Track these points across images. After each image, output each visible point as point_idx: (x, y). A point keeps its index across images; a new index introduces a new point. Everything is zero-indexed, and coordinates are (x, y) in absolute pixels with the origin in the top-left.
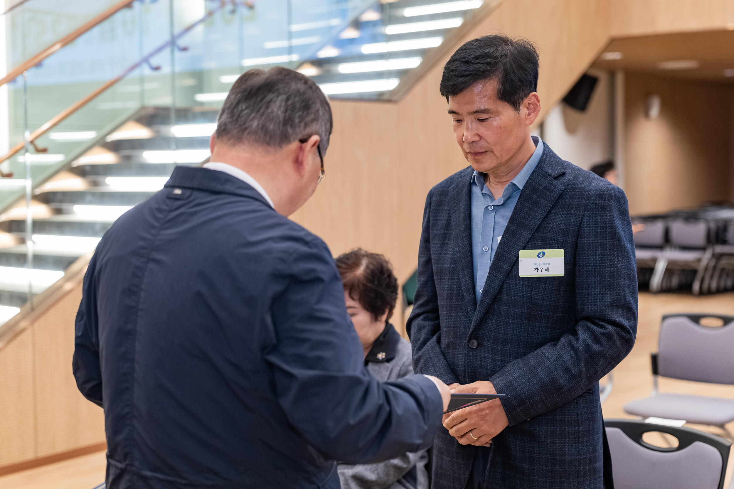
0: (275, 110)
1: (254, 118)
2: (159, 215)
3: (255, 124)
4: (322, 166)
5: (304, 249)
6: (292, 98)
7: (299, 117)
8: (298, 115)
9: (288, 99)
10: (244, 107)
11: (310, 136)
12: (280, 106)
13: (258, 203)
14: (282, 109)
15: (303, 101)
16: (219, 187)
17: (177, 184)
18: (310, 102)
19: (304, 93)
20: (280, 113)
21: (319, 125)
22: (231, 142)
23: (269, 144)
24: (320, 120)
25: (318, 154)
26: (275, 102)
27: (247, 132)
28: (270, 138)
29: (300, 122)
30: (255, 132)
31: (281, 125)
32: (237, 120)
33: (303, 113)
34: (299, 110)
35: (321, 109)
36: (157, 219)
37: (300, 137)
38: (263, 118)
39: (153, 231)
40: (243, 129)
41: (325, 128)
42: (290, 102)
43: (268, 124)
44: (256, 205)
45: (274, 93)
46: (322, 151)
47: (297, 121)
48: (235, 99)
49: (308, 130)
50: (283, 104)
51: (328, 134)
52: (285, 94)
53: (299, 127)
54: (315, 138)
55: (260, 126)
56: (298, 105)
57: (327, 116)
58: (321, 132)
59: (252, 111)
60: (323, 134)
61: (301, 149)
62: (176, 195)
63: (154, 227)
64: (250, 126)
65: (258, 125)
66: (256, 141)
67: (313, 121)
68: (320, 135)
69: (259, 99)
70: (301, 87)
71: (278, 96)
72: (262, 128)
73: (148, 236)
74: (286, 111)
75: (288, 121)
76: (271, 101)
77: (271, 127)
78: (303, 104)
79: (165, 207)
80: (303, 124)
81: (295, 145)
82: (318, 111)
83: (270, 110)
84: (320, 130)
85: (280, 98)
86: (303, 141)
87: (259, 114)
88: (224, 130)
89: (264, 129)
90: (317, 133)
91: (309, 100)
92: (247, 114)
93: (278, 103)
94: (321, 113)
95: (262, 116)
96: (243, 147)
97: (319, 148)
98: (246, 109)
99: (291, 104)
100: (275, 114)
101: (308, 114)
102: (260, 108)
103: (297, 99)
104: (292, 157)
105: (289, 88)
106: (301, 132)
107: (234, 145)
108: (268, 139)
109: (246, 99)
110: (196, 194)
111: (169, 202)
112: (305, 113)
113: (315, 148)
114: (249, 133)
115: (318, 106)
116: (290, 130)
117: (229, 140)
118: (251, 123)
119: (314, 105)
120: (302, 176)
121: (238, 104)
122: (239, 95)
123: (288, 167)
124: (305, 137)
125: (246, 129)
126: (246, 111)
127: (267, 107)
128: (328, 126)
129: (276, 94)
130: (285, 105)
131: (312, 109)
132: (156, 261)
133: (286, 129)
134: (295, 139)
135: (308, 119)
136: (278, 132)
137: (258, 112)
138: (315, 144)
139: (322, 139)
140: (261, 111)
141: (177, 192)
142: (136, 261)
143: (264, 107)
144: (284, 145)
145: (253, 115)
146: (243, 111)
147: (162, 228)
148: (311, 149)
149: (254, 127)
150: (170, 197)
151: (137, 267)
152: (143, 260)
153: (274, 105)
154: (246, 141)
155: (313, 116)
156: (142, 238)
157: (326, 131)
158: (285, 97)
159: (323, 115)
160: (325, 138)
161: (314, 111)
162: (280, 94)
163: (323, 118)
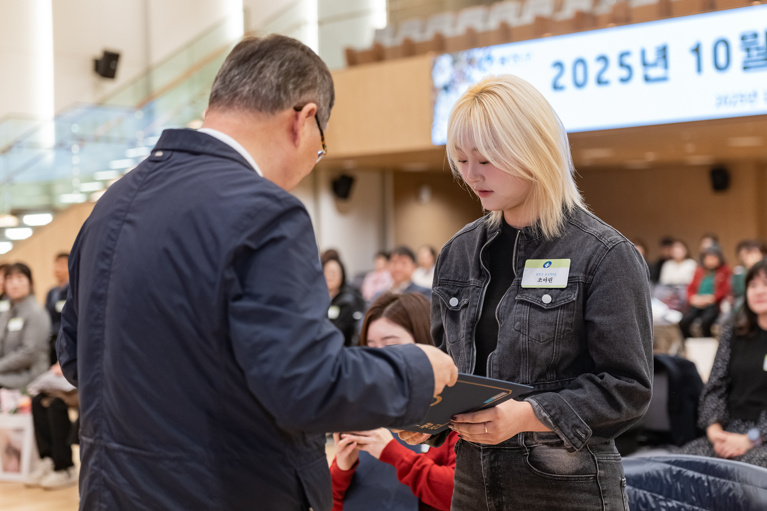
0: (267, 76)
1: (245, 84)
2: (139, 178)
3: (247, 88)
4: (323, 139)
6: (287, 64)
9: (281, 65)
10: (236, 72)
11: (305, 104)
12: (273, 72)
14: (275, 74)
15: (298, 68)
16: (200, 148)
17: (160, 147)
18: (307, 69)
19: (300, 59)
20: (272, 78)
21: (316, 93)
22: (221, 107)
23: (260, 110)
24: (318, 88)
25: (316, 125)
26: (268, 67)
27: (237, 98)
28: (262, 104)
29: (295, 89)
30: (246, 98)
31: (274, 90)
32: (228, 86)
33: (298, 80)
34: (294, 76)
35: (318, 76)
36: (136, 182)
37: (295, 104)
38: (255, 84)
39: (131, 194)
40: (235, 94)
41: (324, 97)
42: (284, 68)
43: (260, 89)
46: (321, 123)
47: (291, 87)
48: (228, 66)
49: (304, 97)
50: (276, 69)
51: (328, 104)
52: (279, 59)
53: (294, 93)
54: (311, 106)
55: (251, 91)
56: (292, 72)
57: (327, 85)
58: (318, 101)
59: (244, 77)
60: (322, 105)
61: (296, 117)
62: (158, 157)
63: (132, 190)
64: (242, 91)
65: (250, 90)
66: (246, 107)
67: (309, 88)
68: (318, 105)
69: (252, 64)
70: (298, 54)
71: (271, 61)
72: (254, 93)
73: (126, 199)
74: (279, 77)
75: (281, 87)
76: (263, 67)
77: (263, 93)
78: (299, 70)
79: (146, 170)
80: (297, 91)
81: (289, 112)
82: (316, 78)
83: (261, 76)
84: (318, 99)
85: (274, 63)
86: (298, 109)
87: (250, 80)
88: (216, 96)
90: (313, 101)
91: (305, 67)
92: (239, 79)
93: (271, 68)
94: (319, 81)
95: (254, 81)
97: (316, 117)
98: (237, 75)
99: (286, 69)
100: (266, 79)
101: (303, 81)
102: (252, 73)
103: (292, 64)
104: (286, 125)
105: (284, 54)
106: (296, 99)
107: (223, 111)
108: (259, 104)
109: (239, 66)
110: (176, 155)
111: (150, 165)
112: (301, 79)
113: (312, 118)
114: (239, 99)
115: (316, 73)
116: (282, 96)
117: (219, 106)
118: (242, 89)
119: (310, 73)
120: (297, 147)
121: (230, 70)
122: (232, 62)
123: (283, 136)
124: (301, 105)
125: (235, 95)
126: (237, 77)
127: (260, 72)
128: (328, 95)
129: (269, 59)
130: (278, 71)
131: (308, 76)
132: (130, 222)
133: (280, 94)
134: (289, 106)
135: (304, 86)
136: (271, 97)
137: (250, 77)
138: (310, 113)
139: (322, 109)
140: (253, 76)
141: (159, 154)
142: (113, 224)
143: (256, 73)
144: (277, 112)
145: (244, 80)
146: (234, 76)
147: (141, 190)
148: (307, 117)
149: (245, 93)
150: (152, 160)
151: (113, 230)
152: (119, 222)
153: (267, 70)
154: (236, 107)
155: (310, 84)
156: (121, 201)
157: (325, 100)
158: (279, 63)
159: (321, 82)
160: (324, 108)
161: (311, 78)
162: (274, 60)
163: (321, 86)
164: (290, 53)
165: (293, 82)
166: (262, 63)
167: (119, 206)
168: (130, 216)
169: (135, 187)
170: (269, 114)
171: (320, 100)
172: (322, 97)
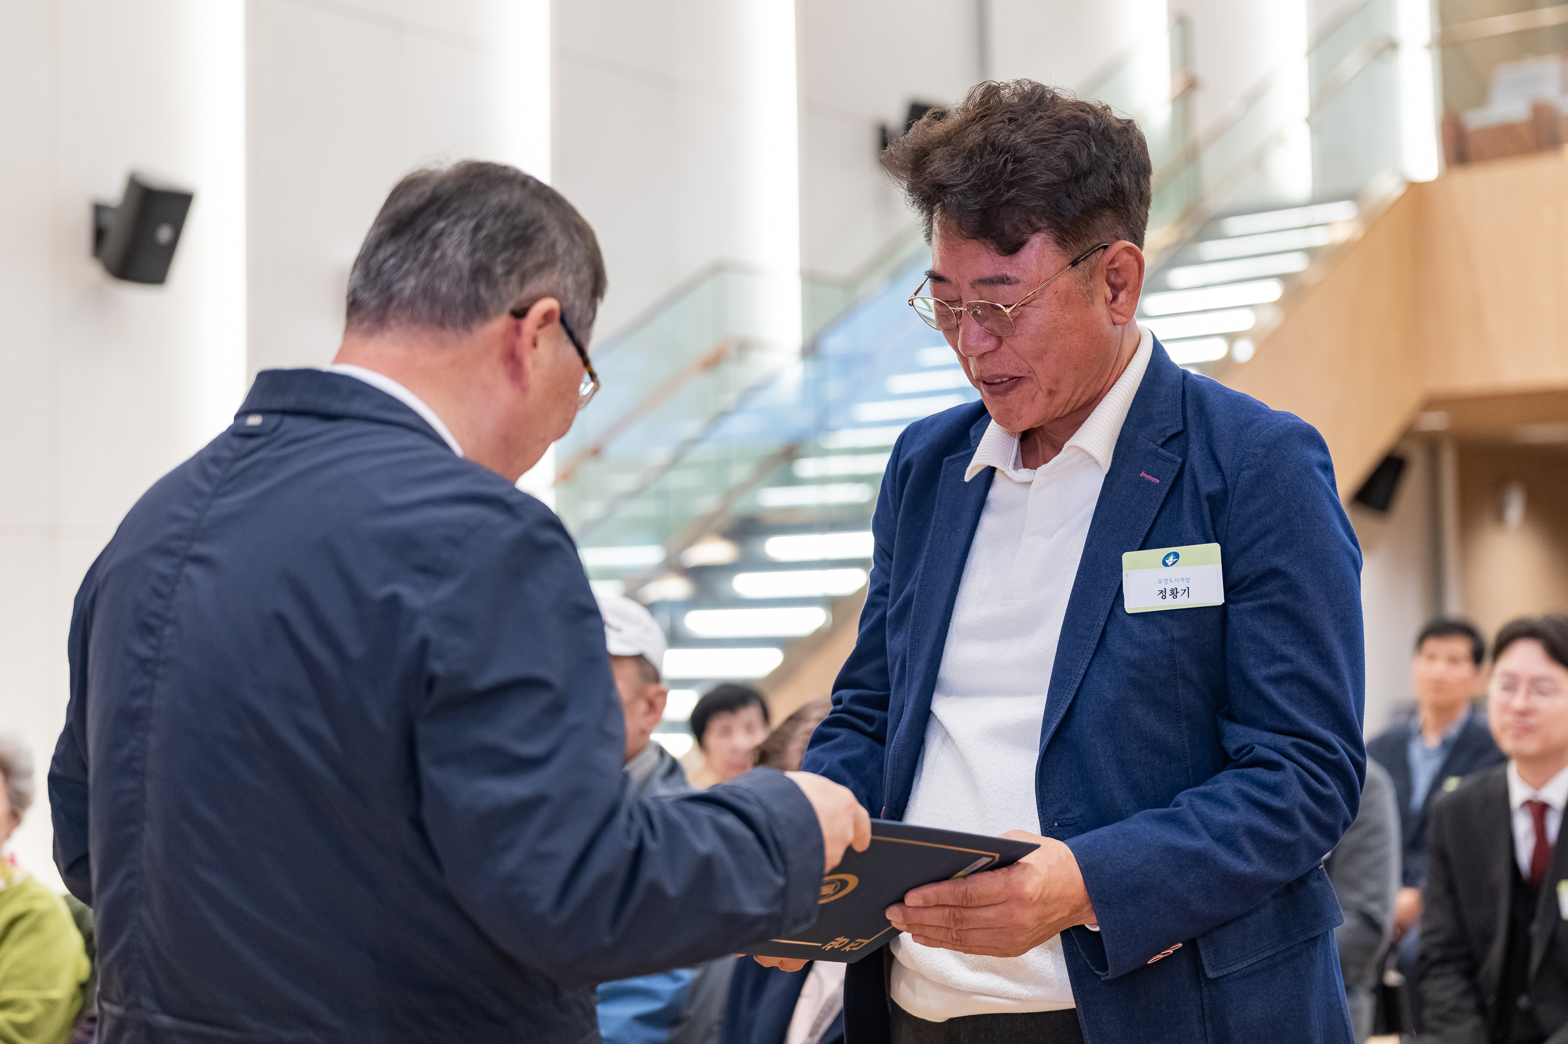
0: (450, 252)
1: (408, 274)
2: (214, 470)
3: (411, 282)
4: (586, 362)
5: (501, 520)
6: (489, 223)
7: (505, 262)
8: (500, 259)
9: (477, 228)
11: (535, 300)
12: (460, 244)
13: (417, 436)
14: (465, 248)
15: (514, 228)
16: (337, 406)
17: (252, 407)
18: (533, 229)
19: (519, 210)
20: (460, 257)
21: (556, 275)
22: (366, 325)
23: (441, 325)
24: (559, 266)
25: (565, 337)
26: (450, 234)
27: (394, 303)
28: (443, 313)
29: (508, 273)
30: (411, 302)
31: (465, 283)
32: (375, 280)
33: (514, 254)
34: (505, 247)
35: (559, 239)
36: (207, 477)
37: (511, 305)
38: (426, 272)
39: (199, 504)
40: (388, 297)
41: (574, 281)
42: (483, 234)
43: (437, 282)
45: (448, 216)
46: (577, 331)
47: (499, 270)
49: (531, 288)
50: (467, 238)
51: (586, 293)
52: (472, 216)
53: (507, 284)
54: (546, 304)
55: (420, 289)
56: (501, 239)
57: (579, 254)
58: (562, 292)
59: (404, 259)
60: (571, 296)
61: (518, 330)
62: (252, 427)
63: (200, 494)
64: (401, 290)
65: (416, 287)
66: (415, 320)
67: (540, 268)
68: (562, 298)
69: (418, 232)
70: (517, 195)
71: (456, 223)
72: (425, 291)
73: (188, 513)
74: (473, 252)
75: (481, 272)
76: (441, 234)
77: (444, 289)
78: (515, 234)
79: (227, 454)
80: (514, 278)
81: (500, 324)
82: (553, 245)
83: (437, 255)
84: (561, 288)
85: (462, 224)
86: (520, 314)
87: (416, 265)
89: (428, 293)
90: (552, 295)
91: (528, 224)
92: (393, 265)
93: (455, 237)
94: (560, 249)
95: (423, 266)
97: (563, 321)
98: (391, 256)
99: (486, 237)
100: (448, 261)
101: (526, 254)
102: (418, 251)
103: (500, 223)
104: (498, 349)
105: (484, 203)
106: (514, 296)
108: (438, 312)
109: (393, 236)
110: (291, 422)
111: (235, 442)
112: (519, 253)
113: (556, 326)
114: (399, 306)
115: (553, 234)
116: (483, 291)
118: (402, 284)
119: (541, 235)
120: (525, 389)
121: (379, 245)
122: (385, 226)
123: (492, 371)
124: (526, 305)
125: (390, 299)
126: (392, 261)
127: (434, 247)
128: (586, 274)
129: (453, 218)
130: (471, 242)
131: (536, 244)
132: (199, 560)
133: (477, 290)
134: (499, 311)
135: (529, 263)
136: (460, 297)
137: (415, 259)
138: (547, 317)
139: (573, 306)
140: (422, 257)
141: (254, 420)
142: (162, 566)
143: (426, 249)
144: (475, 327)
145: (406, 266)
146: (386, 260)
147: (217, 495)
148: (540, 327)
149: (407, 292)
150: (238, 433)
151: (163, 577)
152: (176, 561)
153: (449, 242)
154: (393, 323)
155: (541, 258)
156: (177, 518)
157: (580, 286)
158: (472, 224)
159: (568, 252)
160: (578, 303)
161: (542, 246)
162: (462, 218)
163: (568, 259)
164: (497, 198)
165: (503, 261)
166: (441, 225)
167: (175, 528)
168: (200, 549)
169: (206, 488)
170: (459, 330)
171: (565, 289)
172: (570, 281)
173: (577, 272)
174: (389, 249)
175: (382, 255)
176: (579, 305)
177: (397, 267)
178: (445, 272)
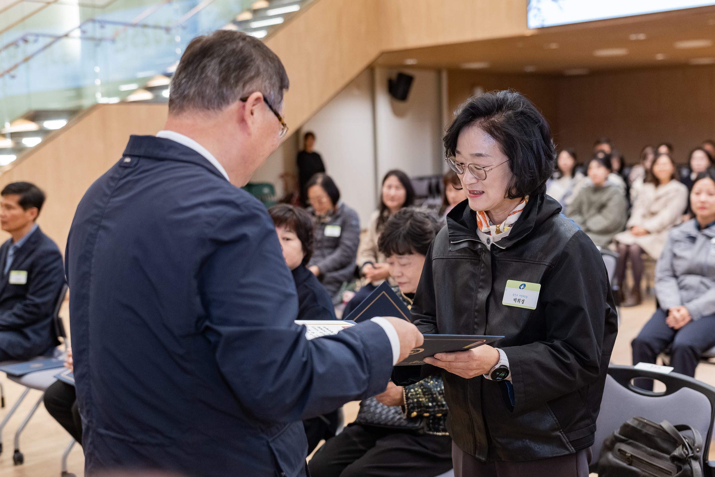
0: (209, 74)
1: (191, 86)
3: (193, 90)
4: (280, 119)
5: (234, 212)
6: (227, 60)
7: (235, 76)
8: (233, 76)
9: (221, 62)
11: (250, 93)
12: (213, 71)
13: (199, 168)
14: (217, 71)
15: (238, 61)
16: (162, 154)
17: (128, 153)
18: (247, 61)
19: (241, 51)
20: (214, 76)
21: (260, 81)
24: (261, 76)
25: (268, 109)
26: (209, 65)
28: (208, 103)
29: (237, 82)
30: (193, 98)
31: (217, 88)
32: (178, 89)
33: (239, 72)
34: (235, 70)
35: (261, 65)
36: (109, 187)
37: (239, 97)
38: (199, 84)
39: (105, 200)
41: (270, 83)
42: (224, 64)
43: (204, 89)
44: (195, 170)
45: (208, 57)
47: (232, 81)
49: (248, 88)
50: (217, 67)
51: (276, 88)
52: (219, 56)
53: (236, 86)
54: (256, 95)
55: (196, 93)
56: (232, 66)
57: (274, 69)
58: (263, 88)
60: (268, 90)
61: (244, 107)
62: (126, 163)
63: (105, 195)
64: (189, 93)
65: (194, 92)
66: (194, 106)
67: (252, 79)
68: (263, 91)
69: (196, 65)
71: (212, 59)
72: (199, 94)
73: (101, 204)
74: (220, 73)
75: (224, 82)
76: (204, 67)
77: (207, 92)
78: (239, 64)
79: (117, 176)
80: (241, 84)
81: (234, 106)
82: (258, 68)
83: (203, 75)
84: (263, 86)
85: (214, 61)
86: (244, 100)
87: (195, 81)
90: (260, 91)
91: (245, 58)
92: (185, 82)
93: (211, 68)
94: (261, 69)
95: (197, 82)
96: (185, 114)
97: (266, 101)
99: (226, 66)
100: (209, 78)
101: (244, 73)
102: (194, 75)
103: (232, 59)
104: (235, 117)
105: (225, 50)
106: (239, 92)
110: (142, 162)
111: (120, 170)
112: (241, 73)
113: (262, 104)
115: (259, 62)
116: (225, 91)
118: (189, 91)
119: (252, 63)
120: (249, 134)
123: (233, 126)
124: (247, 96)
125: (185, 97)
127: (202, 72)
128: (276, 77)
129: (210, 58)
130: (219, 68)
131: (249, 67)
132: (104, 228)
133: (222, 91)
134: (234, 100)
135: (247, 77)
136: (215, 95)
137: (194, 79)
138: (258, 99)
139: (270, 94)
140: (197, 77)
141: (128, 160)
142: (90, 229)
143: (199, 73)
144: (223, 108)
145: (190, 83)
146: (182, 80)
147: (112, 196)
149: (191, 94)
150: (121, 165)
151: (91, 235)
152: (96, 227)
153: (209, 69)
154: (186, 109)
155: (253, 74)
156: (97, 207)
158: (220, 59)
159: (265, 70)
160: (272, 93)
161: (253, 68)
162: (214, 58)
163: (265, 73)
166: (206, 61)
167: (96, 211)
168: (104, 222)
169: (108, 192)
170: (216, 110)
171: (265, 87)
172: (267, 83)
173: (271, 78)
174: (183, 75)
175: (180, 77)
176: (273, 95)
177: (187, 82)
178: (208, 83)
